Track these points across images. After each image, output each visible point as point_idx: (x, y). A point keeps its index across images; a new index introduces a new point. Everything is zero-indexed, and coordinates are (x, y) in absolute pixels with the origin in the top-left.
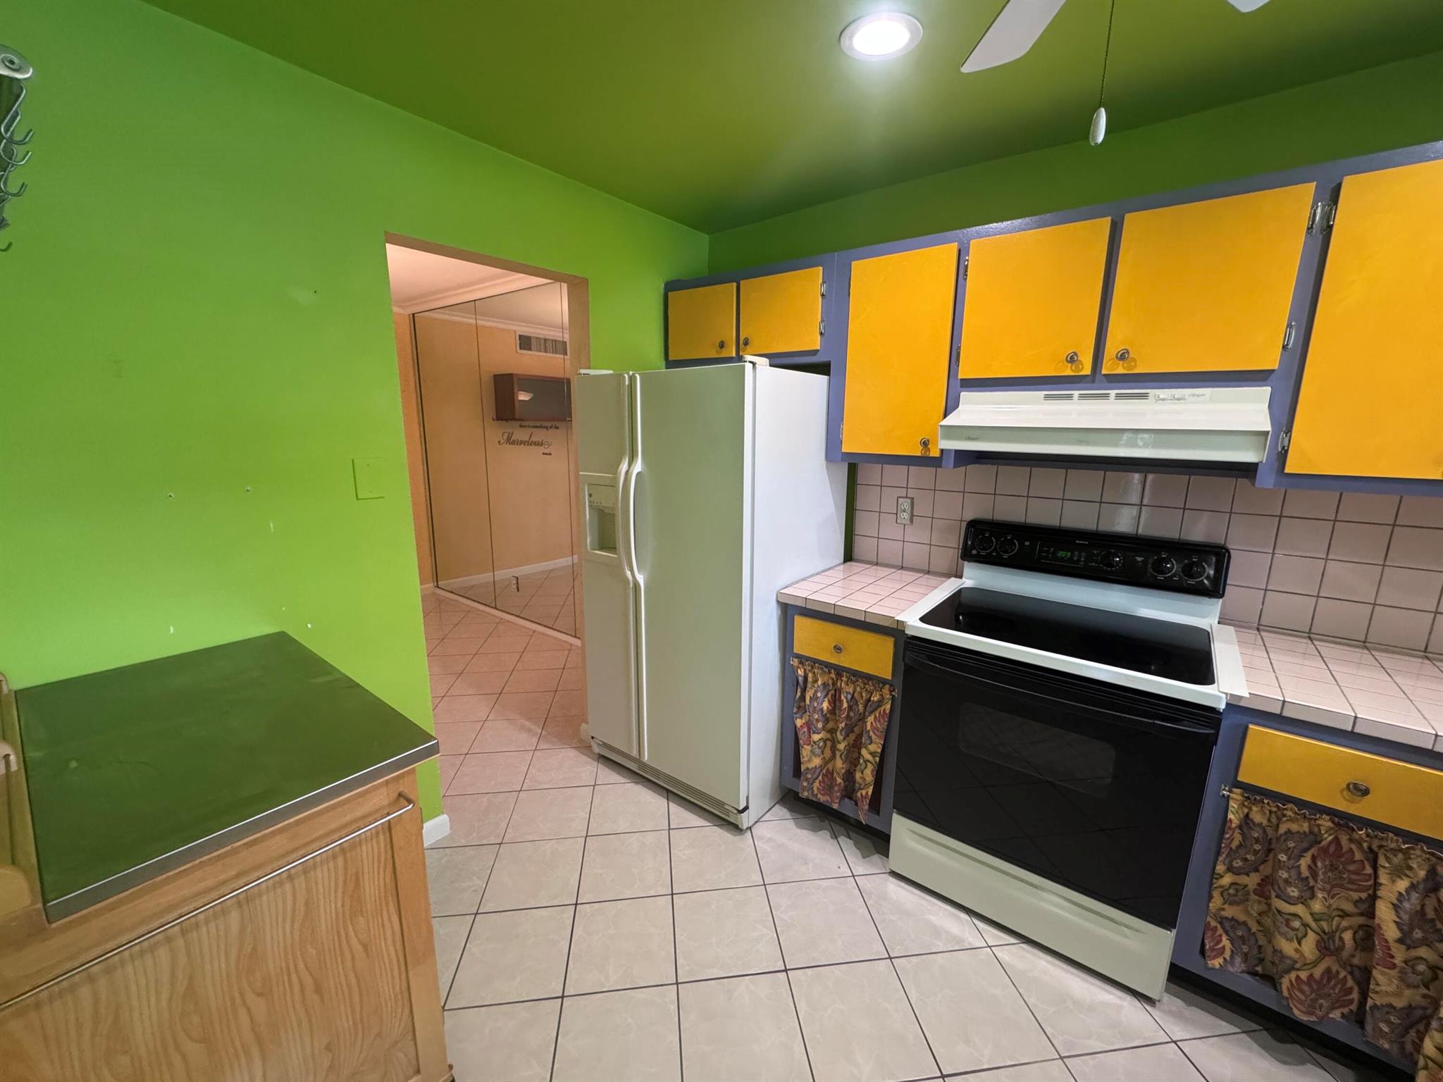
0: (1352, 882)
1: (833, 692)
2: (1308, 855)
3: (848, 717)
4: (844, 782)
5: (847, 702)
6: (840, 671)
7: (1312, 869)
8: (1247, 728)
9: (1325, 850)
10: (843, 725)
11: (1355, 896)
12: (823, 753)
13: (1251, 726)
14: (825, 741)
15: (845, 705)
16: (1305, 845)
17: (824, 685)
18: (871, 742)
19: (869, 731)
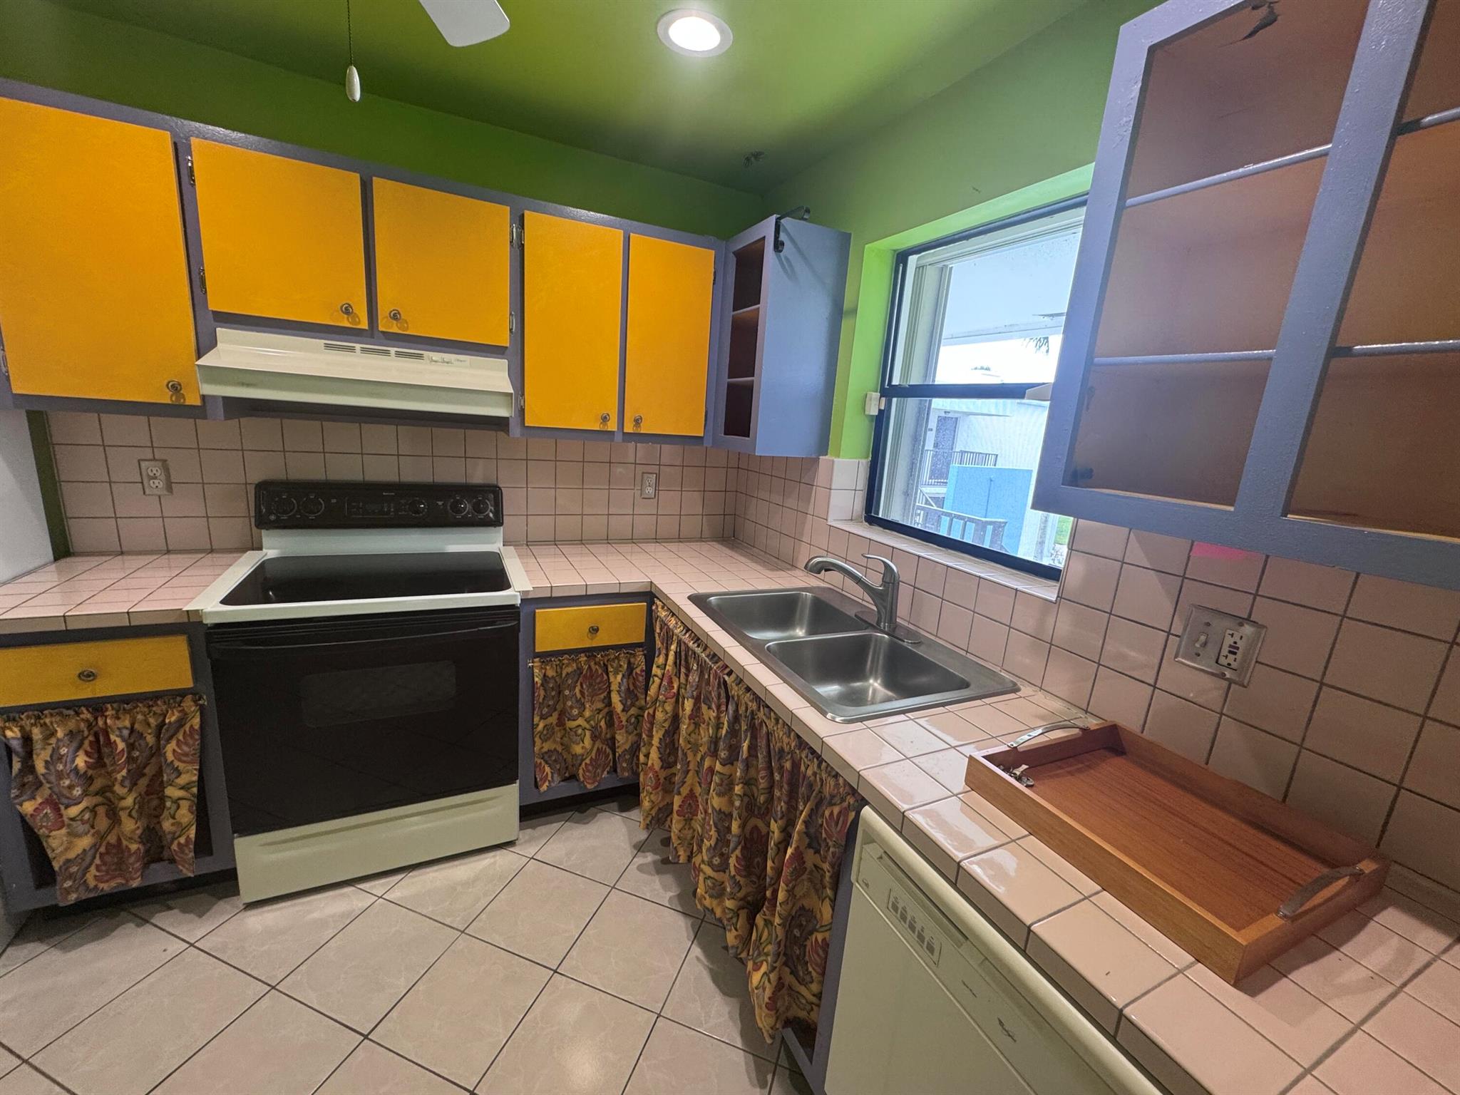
0: (600, 689)
1: (91, 738)
2: (579, 684)
3: (130, 759)
4: (144, 844)
5: (124, 740)
6: (97, 706)
7: (582, 693)
8: (535, 613)
9: (585, 676)
10: (124, 772)
11: (602, 696)
12: (93, 827)
13: (537, 611)
14: (93, 810)
15: (121, 745)
16: (576, 679)
17: (71, 734)
18: (179, 773)
19: (172, 761)
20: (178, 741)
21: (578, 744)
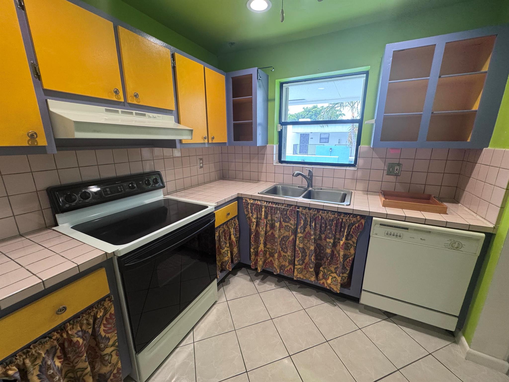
1: (60, 347)
17: (47, 352)
18: (109, 339)
19: (105, 335)
20: (104, 324)
21: (226, 257)
